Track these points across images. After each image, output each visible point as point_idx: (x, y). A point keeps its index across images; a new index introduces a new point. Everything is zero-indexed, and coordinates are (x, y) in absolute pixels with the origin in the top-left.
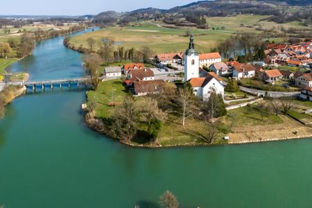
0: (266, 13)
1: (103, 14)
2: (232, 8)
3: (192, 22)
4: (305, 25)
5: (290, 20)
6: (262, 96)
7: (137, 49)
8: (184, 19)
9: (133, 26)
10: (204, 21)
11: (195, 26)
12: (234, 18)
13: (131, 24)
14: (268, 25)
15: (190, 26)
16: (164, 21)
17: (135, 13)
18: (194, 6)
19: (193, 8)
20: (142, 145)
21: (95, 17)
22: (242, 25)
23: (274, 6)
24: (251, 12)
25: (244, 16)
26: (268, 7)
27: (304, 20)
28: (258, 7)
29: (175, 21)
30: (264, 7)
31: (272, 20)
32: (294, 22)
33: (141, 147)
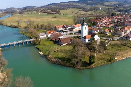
0: (80, 8)
1: (8, 9)
2: (67, 6)
3: (54, 12)
4: (95, 12)
5: (89, 10)
6: (111, 40)
7: (45, 24)
8: (50, 10)
9: (27, 14)
10: (59, 11)
11: (56, 13)
12: (69, 10)
13: (26, 13)
14: (83, 13)
15: (54, 13)
16: (41, 12)
17: (25, 8)
18: (51, 5)
19: (51, 6)
20: (86, 68)
21: (5, 10)
22: (73, 13)
23: (82, 5)
24: (75, 8)
25: (72, 9)
26: (80, 6)
27: (94, 11)
28: (76, 6)
29: (46, 11)
30: (78, 6)
31: (83, 11)
32: (91, 11)
33: (86, 69)
